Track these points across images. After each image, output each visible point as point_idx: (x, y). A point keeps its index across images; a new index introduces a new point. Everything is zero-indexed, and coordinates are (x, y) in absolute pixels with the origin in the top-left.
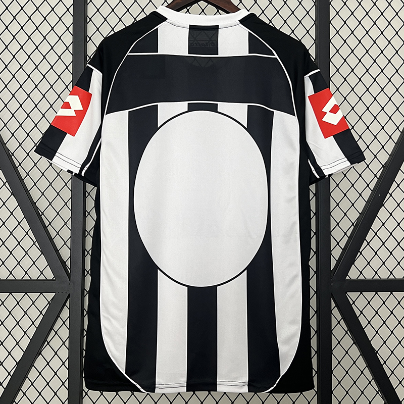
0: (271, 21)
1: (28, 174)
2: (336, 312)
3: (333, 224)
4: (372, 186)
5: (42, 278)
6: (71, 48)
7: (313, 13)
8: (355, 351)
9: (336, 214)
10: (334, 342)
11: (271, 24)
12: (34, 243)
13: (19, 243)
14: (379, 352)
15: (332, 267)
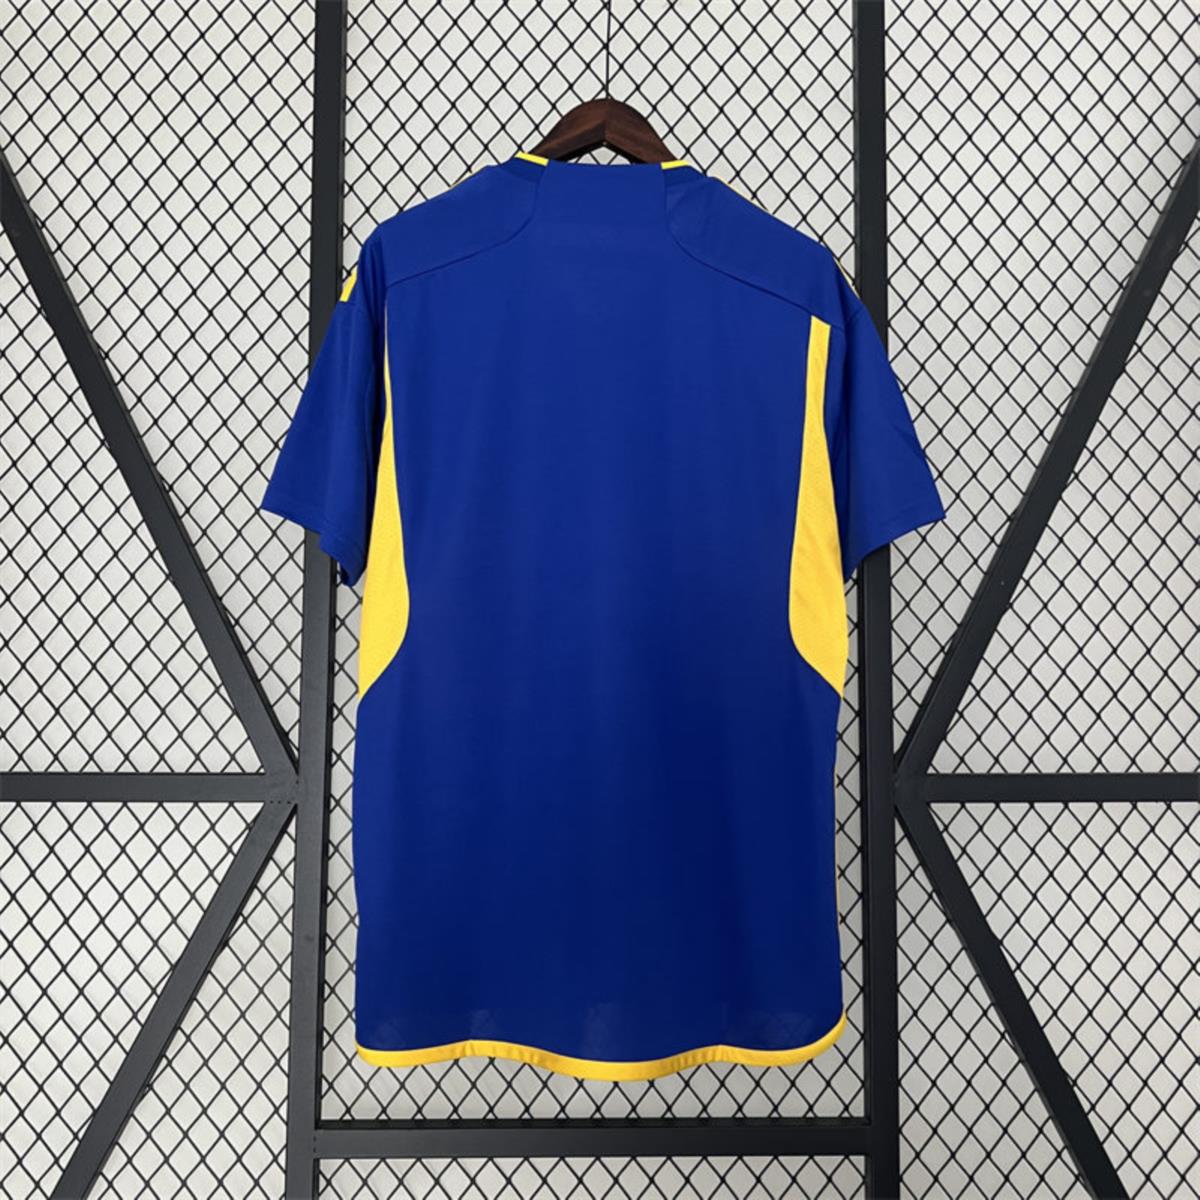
0: (754, 195)
1: (204, 532)
2: (905, 849)
3: (897, 649)
4: (985, 562)
5: (233, 768)
6: (307, 253)
7: (849, 178)
8: (950, 941)
9: (904, 627)
10: (902, 919)
11: (755, 202)
12: (217, 690)
13: (182, 690)
14: (1005, 942)
15: (897, 746)
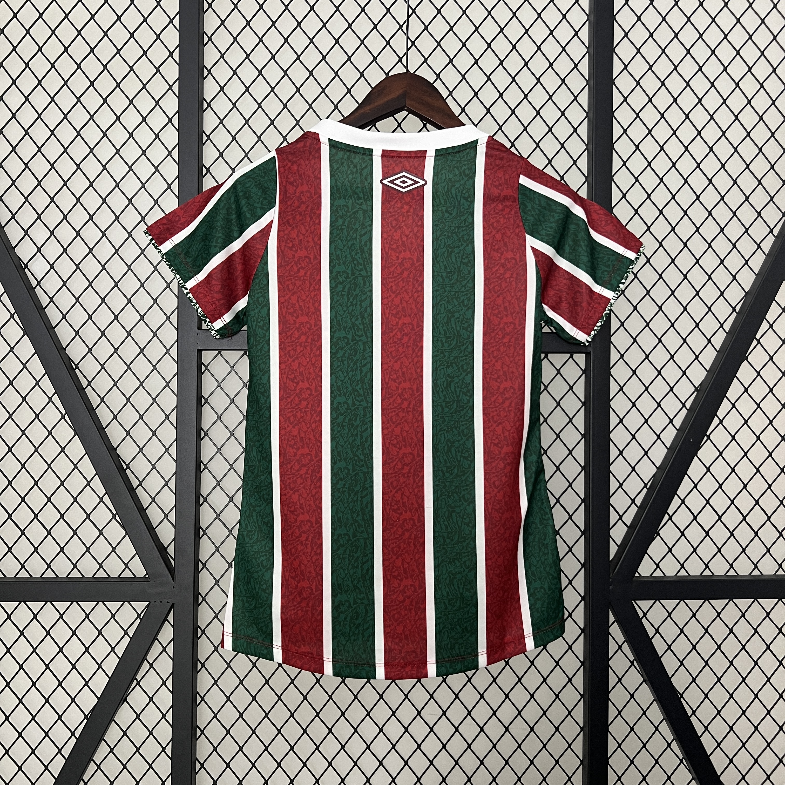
0: (513, 144)
2: (615, 630)
4: (678, 422)
5: (127, 574)
6: (175, 187)
7: (584, 131)
8: (646, 695)
9: (618, 469)
10: (612, 680)
11: (513, 150)
12: (114, 517)
13: (88, 516)
14: (684, 695)
15: (611, 557)
